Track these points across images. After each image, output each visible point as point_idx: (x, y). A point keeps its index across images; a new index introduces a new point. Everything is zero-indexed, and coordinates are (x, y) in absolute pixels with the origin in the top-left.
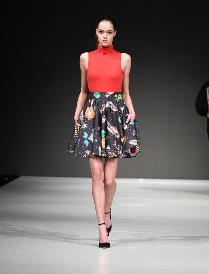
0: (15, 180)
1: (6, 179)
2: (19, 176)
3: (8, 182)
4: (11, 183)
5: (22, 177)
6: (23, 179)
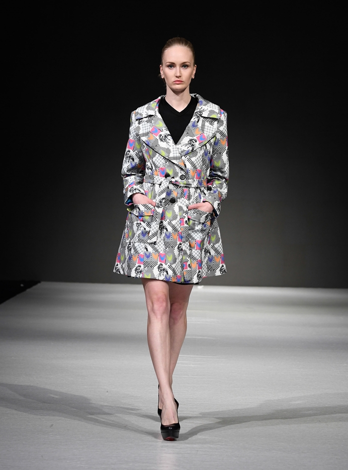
0: (34, 287)
1: (22, 285)
2: (39, 282)
3: (24, 289)
4: (28, 290)
5: (43, 283)
6: (44, 286)
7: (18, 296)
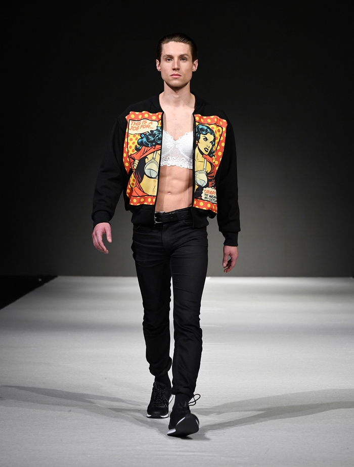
0: (52, 282)
1: (40, 280)
3: (42, 284)
4: (46, 284)
6: (60, 280)
7: (37, 290)
